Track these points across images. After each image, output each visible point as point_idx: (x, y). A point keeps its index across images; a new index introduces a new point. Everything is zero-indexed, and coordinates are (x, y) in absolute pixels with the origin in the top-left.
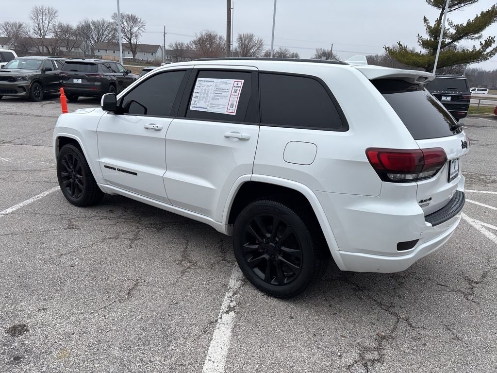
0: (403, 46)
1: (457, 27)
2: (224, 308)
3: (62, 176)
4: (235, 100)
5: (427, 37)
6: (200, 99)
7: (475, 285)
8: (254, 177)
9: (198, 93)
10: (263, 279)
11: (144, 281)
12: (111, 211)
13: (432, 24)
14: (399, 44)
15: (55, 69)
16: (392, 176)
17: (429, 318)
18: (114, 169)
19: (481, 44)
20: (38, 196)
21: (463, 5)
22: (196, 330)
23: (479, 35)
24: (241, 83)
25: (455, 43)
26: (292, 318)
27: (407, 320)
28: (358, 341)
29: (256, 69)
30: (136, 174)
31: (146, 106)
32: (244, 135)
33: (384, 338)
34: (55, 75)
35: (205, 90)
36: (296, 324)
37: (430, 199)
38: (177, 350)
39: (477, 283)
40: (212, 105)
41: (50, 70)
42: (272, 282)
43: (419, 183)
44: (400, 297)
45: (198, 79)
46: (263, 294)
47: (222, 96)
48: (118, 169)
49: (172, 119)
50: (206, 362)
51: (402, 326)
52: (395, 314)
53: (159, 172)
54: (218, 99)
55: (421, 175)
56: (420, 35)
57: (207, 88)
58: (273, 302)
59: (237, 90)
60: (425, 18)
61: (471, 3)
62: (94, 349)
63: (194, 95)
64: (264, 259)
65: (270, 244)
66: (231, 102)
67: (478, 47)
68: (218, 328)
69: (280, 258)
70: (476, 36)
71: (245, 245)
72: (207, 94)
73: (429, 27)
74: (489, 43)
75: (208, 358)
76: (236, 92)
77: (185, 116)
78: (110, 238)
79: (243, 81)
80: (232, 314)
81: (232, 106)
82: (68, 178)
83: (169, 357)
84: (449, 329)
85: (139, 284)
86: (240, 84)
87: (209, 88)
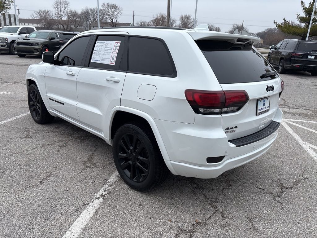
0: (287, 21)
2: (98, 195)
3: (31, 104)
4: (115, 55)
5: (303, 15)
6: (96, 55)
7: (285, 190)
8: (121, 108)
9: (96, 50)
10: (129, 177)
11: (55, 174)
12: (58, 127)
13: (307, 6)
14: (284, 20)
15: (58, 38)
16: (202, 110)
17: (239, 211)
18: (53, 100)
20: (18, 116)
22: (72, 209)
26: (140, 205)
27: (222, 212)
28: (179, 225)
29: (128, 34)
30: (63, 104)
31: (75, 60)
32: (117, 79)
33: (199, 224)
34: (58, 42)
35: (100, 48)
36: (141, 210)
37: (236, 127)
38: (53, 222)
39: (287, 188)
40: (102, 60)
41: (54, 39)
42: (134, 180)
43: (224, 115)
44: (225, 195)
45: (97, 41)
46: (129, 187)
47: (108, 53)
48: (55, 101)
49: (81, 68)
50: (68, 232)
51: (218, 216)
52: (215, 207)
54: (106, 55)
55: (225, 109)
56: (298, 14)
58: (133, 193)
59: (116, 48)
60: (302, 2)
62: (2, 217)
63: (94, 52)
64: (129, 163)
65: (133, 154)
66: (112, 57)
68: (87, 209)
69: (138, 164)
71: (119, 154)
72: (101, 51)
73: (305, 8)
75: (70, 229)
77: (89, 66)
78: (48, 145)
79: (120, 42)
80: (101, 200)
81: (113, 59)
82: (33, 105)
83: (45, 227)
84: (250, 221)
85: (51, 176)
86: (118, 44)
87: (102, 47)
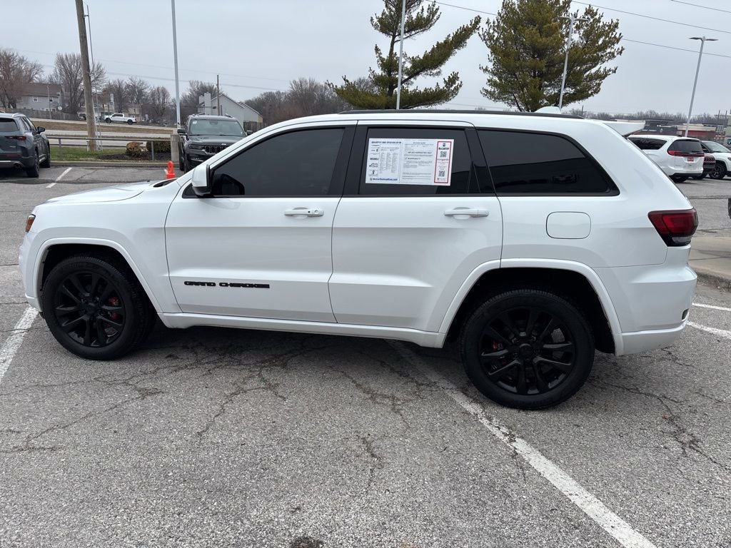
0: (350, 82)
1: (413, 60)
2: (501, 437)
4: (445, 167)
6: (382, 168)
8: (506, 262)
9: (375, 159)
10: (515, 392)
11: (368, 435)
13: (385, 55)
14: (345, 79)
17: (677, 390)
19: (445, 81)
21: (413, 32)
22: (511, 470)
23: (438, 70)
24: (450, 143)
25: (412, 80)
27: (665, 397)
28: (659, 429)
29: (471, 125)
30: (267, 286)
32: (476, 210)
33: (671, 419)
35: (388, 155)
40: (406, 175)
42: (530, 391)
44: (631, 377)
45: (371, 140)
47: (423, 162)
48: (221, 284)
50: (570, 497)
52: (650, 395)
53: (322, 277)
54: (416, 166)
56: (373, 69)
57: (392, 153)
59: (445, 153)
60: (376, 47)
61: (424, 31)
63: (369, 162)
64: (514, 366)
66: (438, 170)
67: (442, 86)
68: (529, 460)
70: (435, 71)
71: (481, 354)
72: (394, 160)
73: (382, 59)
74: (453, 79)
75: (565, 493)
76: (444, 156)
77: (359, 194)
78: (235, 394)
79: (452, 141)
80: (519, 440)
81: (442, 173)
82: (76, 314)
85: (368, 440)
86: (448, 145)
87: (395, 151)
